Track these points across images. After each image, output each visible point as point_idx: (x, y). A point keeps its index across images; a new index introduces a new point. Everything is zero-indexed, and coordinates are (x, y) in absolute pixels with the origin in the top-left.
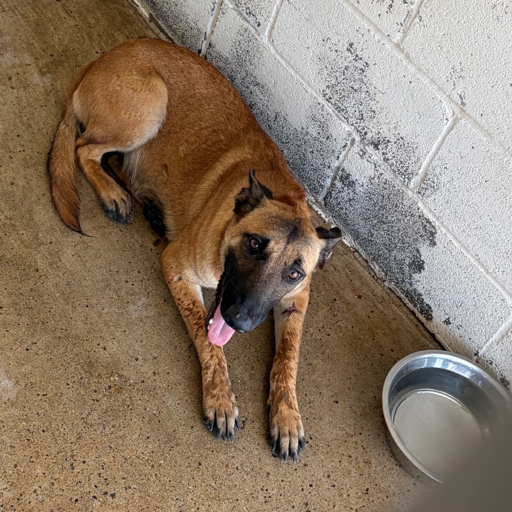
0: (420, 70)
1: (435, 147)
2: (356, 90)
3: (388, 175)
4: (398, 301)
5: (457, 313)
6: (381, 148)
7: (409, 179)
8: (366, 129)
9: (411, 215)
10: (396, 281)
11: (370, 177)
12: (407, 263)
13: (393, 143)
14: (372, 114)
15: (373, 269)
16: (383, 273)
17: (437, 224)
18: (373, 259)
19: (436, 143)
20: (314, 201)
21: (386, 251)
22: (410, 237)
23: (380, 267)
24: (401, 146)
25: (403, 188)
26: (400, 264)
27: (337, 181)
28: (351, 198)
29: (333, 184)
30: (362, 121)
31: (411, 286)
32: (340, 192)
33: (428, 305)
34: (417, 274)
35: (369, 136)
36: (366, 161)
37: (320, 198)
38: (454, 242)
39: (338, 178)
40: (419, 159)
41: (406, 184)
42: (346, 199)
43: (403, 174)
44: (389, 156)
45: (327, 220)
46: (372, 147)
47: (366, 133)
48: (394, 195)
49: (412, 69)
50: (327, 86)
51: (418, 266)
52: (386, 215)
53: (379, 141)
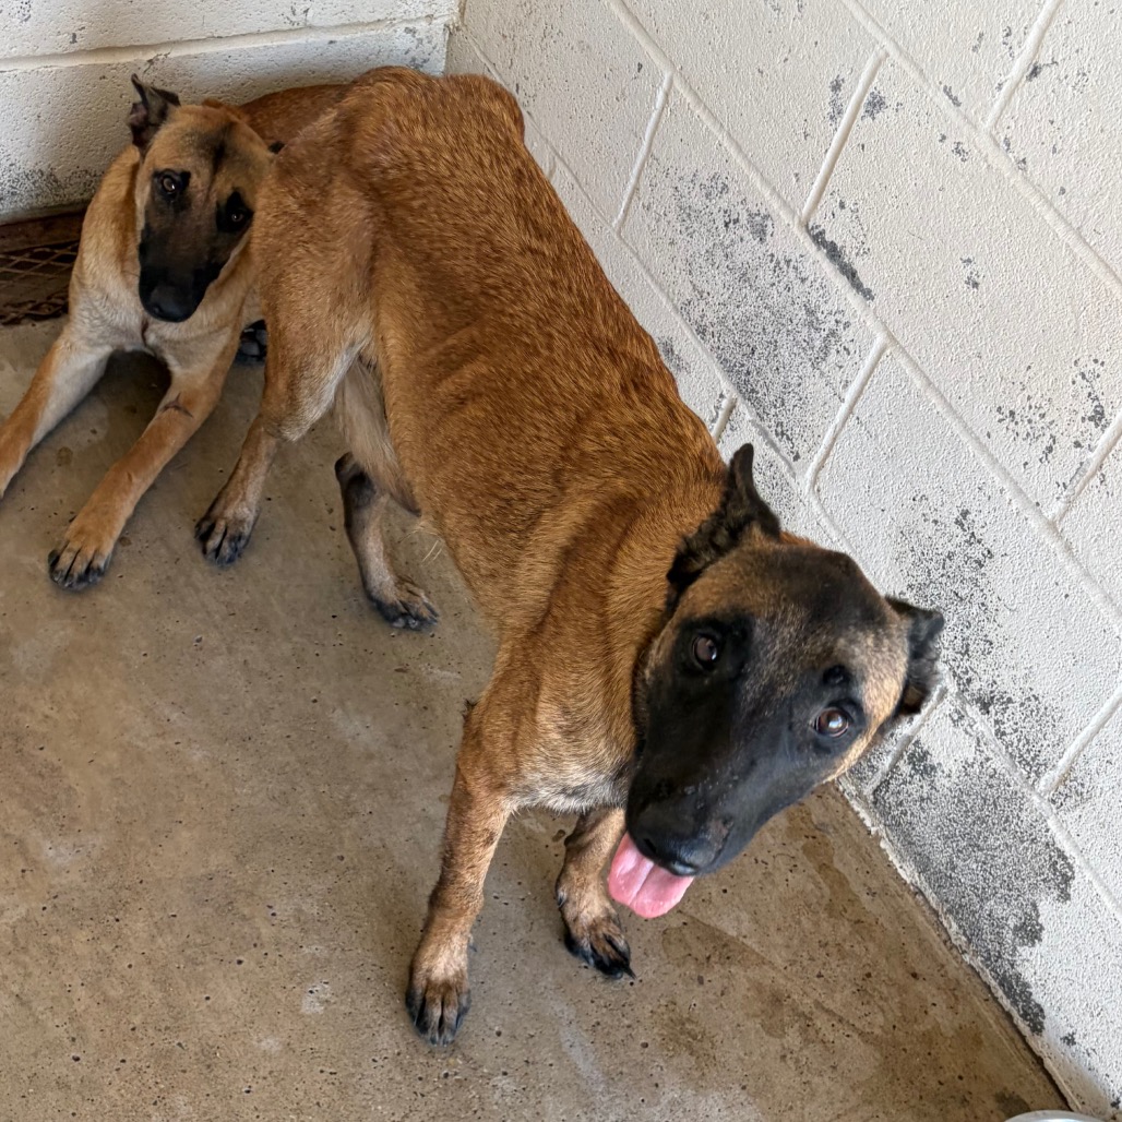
0: (1087, 574)
1: (1095, 720)
2: (962, 599)
3: (999, 763)
4: (985, 990)
5: (1089, 1027)
6: (994, 712)
7: (1038, 774)
8: (971, 673)
9: (1033, 840)
10: (985, 955)
11: (966, 763)
12: (1012, 926)
13: (1017, 704)
14: (987, 646)
15: (946, 929)
16: (964, 938)
17: (1077, 862)
18: (950, 911)
19: (1099, 713)
20: (854, 794)
21: (976, 900)
22: (1023, 880)
23: (960, 927)
24: (1032, 711)
25: (1024, 790)
26: (998, 925)
27: (902, 762)
28: (925, 796)
29: (894, 767)
30: (966, 657)
31: (1013, 967)
32: (905, 783)
33: (1038, 1006)
34: (1027, 947)
35: (975, 686)
36: (963, 733)
37: (868, 790)
38: (1105, 898)
39: (906, 757)
40: (1061, 740)
41: (1030, 783)
42: (916, 796)
43: (1028, 764)
44: (1007, 727)
45: (873, 830)
46: (976, 708)
47: (969, 681)
48: (1006, 799)
49: (1073, 571)
50: (910, 586)
51: (1030, 932)
52: (986, 834)
53: (992, 698)
